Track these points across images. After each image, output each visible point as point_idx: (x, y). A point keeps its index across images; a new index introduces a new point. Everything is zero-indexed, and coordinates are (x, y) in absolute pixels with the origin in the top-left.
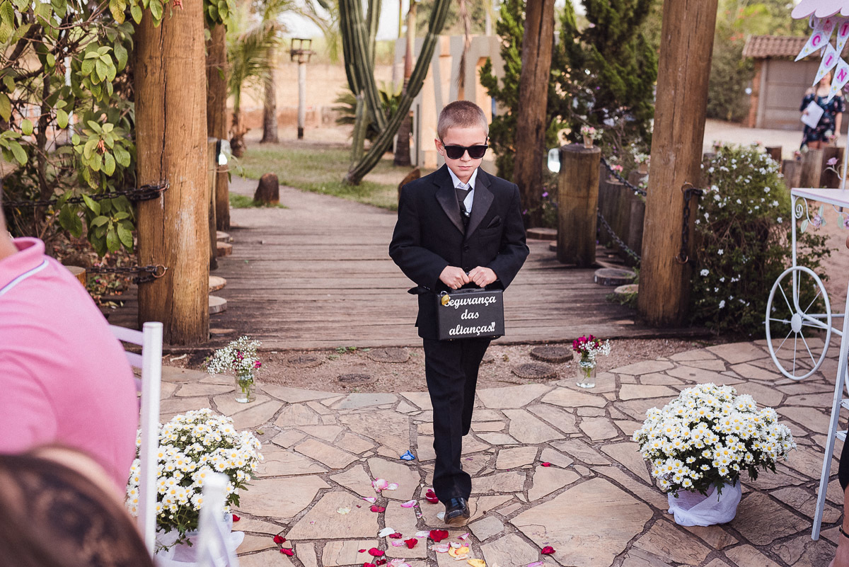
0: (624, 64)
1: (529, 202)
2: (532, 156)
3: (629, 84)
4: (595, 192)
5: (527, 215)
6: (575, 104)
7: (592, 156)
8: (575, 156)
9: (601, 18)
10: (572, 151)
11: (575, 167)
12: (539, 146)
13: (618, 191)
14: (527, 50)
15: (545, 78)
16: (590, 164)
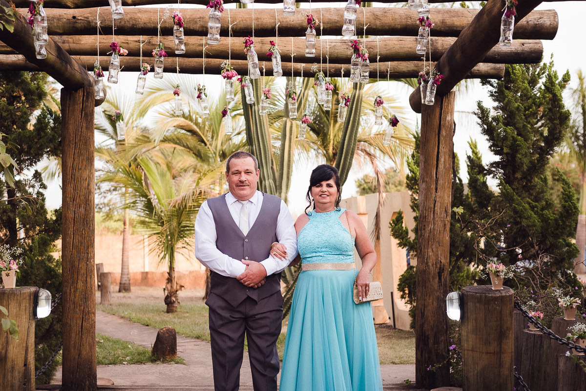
0: (537, 199)
1: (434, 357)
2: (435, 304)
3: (544, 219)
4: (510, 345)
5: (431, 372)
6: (482, 245)
7: (502, 298)
8: (479, 300)
9: (507, 147)
10: (476, 293)
11: (481, 314)
12: (442, 291)
13: (539, 343)
14: (424, 186)
15: (445, 215)
16: (501, 310)
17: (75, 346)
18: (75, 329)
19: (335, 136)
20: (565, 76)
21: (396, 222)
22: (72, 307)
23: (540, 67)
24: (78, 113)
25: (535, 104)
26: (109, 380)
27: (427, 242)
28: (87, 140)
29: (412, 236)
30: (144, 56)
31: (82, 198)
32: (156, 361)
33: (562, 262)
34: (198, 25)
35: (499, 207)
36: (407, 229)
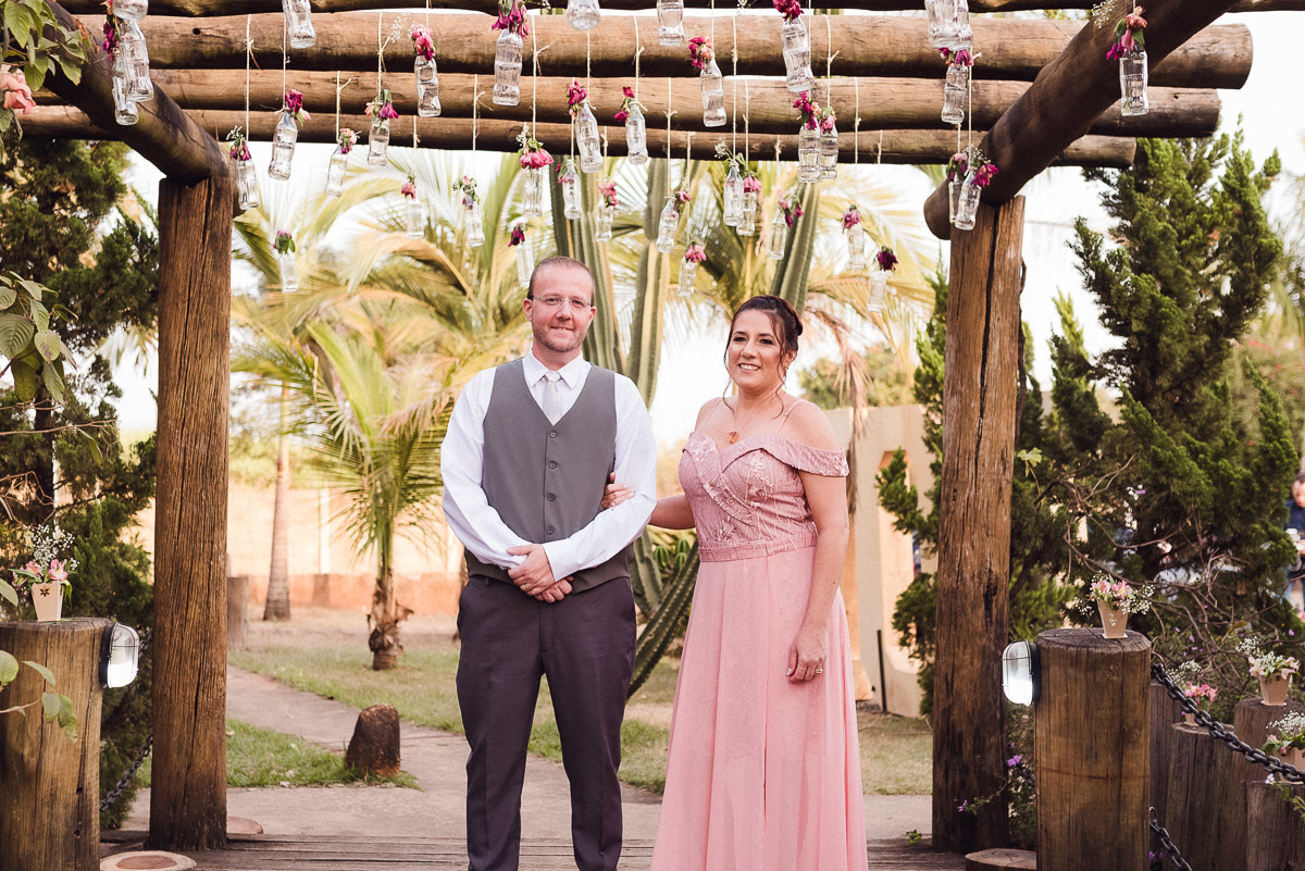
0: (1204, 434)
1: (973, 781)
2: (977, 664)
3: (1221, 480)
4: (1140, 760)
5: (967, 815)
6: (1083, 534)
7: (1125, 658)
8: (1075, 661)
9: (1140, 320)
10: (1068, 646)
11: (1078, 692)
12: (992, 636)
13: (1207, 754)
14: (954, 402)
15: (1002, 468)
16: (1122, 685)
17: (180, 746)
18: (182, 709)
19: (756, 278)
20: (1269, 161)
21: (890, 475)
22: (176, 660)
23: (1214, 143)
24: (196, 234)
25: (1201, 224)
26: (255, 823)
27: (960, 525)
28: (214, 293)
29: (925, 507)
30: (343, 111)
31: (202, 420)
32: (353, 780)
33: (1259, 576)
34: (467, 51)
35: (1122, 449)
36: (915, 492)
